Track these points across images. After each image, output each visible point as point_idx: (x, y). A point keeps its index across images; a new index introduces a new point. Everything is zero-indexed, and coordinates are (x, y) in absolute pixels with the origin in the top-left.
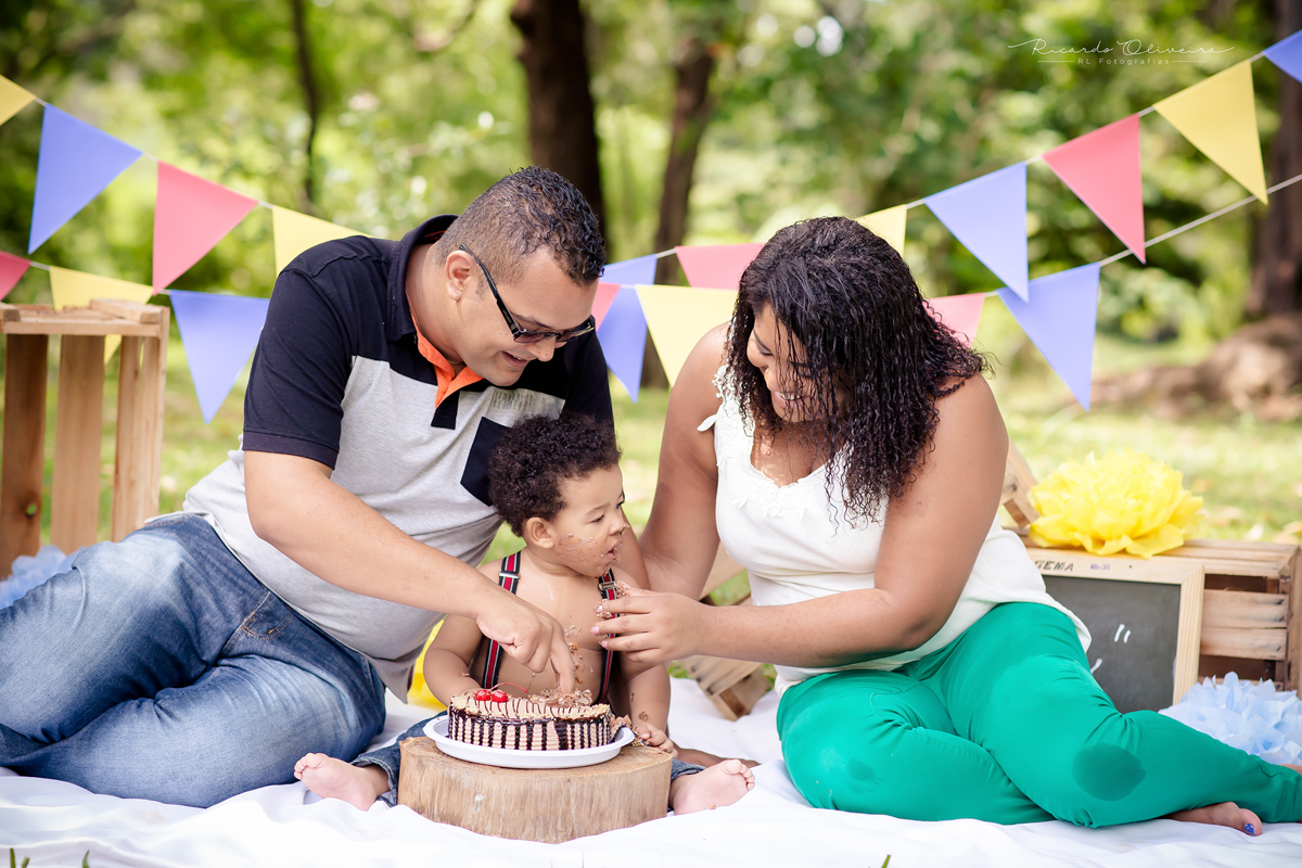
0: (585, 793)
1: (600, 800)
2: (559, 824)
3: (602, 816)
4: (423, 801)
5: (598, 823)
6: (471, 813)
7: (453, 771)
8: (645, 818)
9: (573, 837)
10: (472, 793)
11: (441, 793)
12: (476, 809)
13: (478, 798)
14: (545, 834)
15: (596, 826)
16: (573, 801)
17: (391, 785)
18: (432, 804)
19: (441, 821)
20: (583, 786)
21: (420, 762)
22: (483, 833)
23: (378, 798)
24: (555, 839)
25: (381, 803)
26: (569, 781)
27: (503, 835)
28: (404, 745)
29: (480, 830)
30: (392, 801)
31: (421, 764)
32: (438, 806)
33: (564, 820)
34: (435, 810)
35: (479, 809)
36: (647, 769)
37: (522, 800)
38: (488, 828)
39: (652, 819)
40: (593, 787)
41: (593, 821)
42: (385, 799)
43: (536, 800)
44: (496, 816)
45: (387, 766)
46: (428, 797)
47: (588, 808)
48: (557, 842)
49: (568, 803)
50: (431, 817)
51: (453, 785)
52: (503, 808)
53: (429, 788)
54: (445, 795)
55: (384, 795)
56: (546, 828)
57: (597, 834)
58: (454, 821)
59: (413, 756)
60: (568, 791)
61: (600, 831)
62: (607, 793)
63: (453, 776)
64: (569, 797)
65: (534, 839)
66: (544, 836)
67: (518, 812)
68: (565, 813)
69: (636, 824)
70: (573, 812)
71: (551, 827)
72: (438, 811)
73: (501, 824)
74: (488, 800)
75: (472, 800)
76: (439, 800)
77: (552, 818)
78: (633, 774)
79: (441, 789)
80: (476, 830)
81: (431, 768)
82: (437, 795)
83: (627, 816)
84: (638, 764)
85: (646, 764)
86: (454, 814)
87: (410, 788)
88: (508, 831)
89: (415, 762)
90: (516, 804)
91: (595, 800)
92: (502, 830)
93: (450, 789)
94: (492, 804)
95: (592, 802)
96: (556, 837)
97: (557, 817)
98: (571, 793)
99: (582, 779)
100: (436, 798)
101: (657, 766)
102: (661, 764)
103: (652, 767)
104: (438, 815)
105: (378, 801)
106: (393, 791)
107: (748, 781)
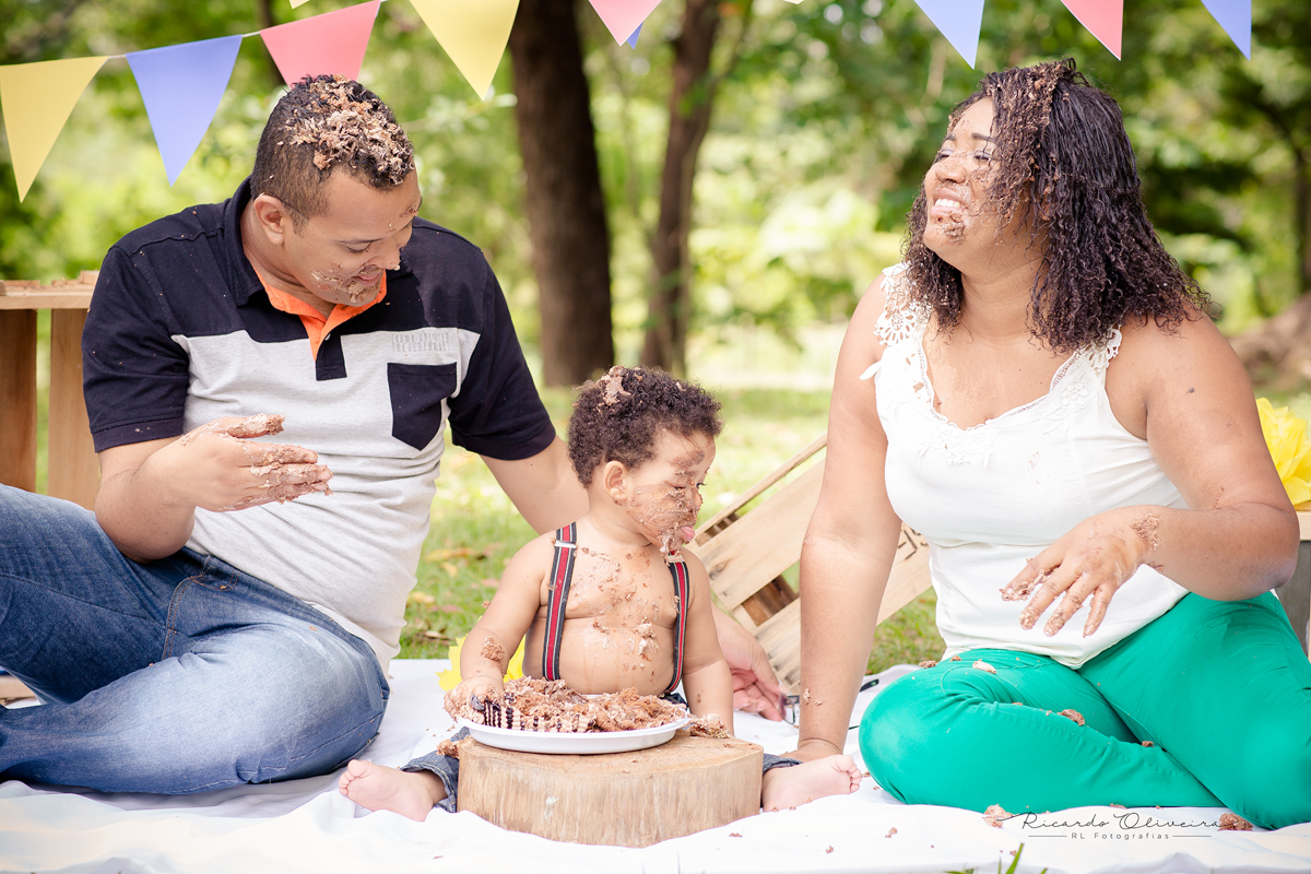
0: (670, 790)
1: (686, 797)
2: (642, 826)
3: (689, 815)
4: (486, 807)
5: (687, 824)
6: (543, 818)
7: (521, 772)
8: (737, 816)
9: (658, 839)
10: (543, 796)
11: (507, 798)
12: (548, 813)
13: (550, 801)
14: (627, 838)
15: (683, 826)
16: (656, 799)
17: (448, 792)
18: (497, 810)
19: (509, 829)
20: (667, 782)
21: (482, 764)
22: (557, 839)
23: (435, 805)
24: (638, 843)
26: (651, 777)
27: (581, 841)
28: (464, 745)
29: (554, 836)
30: (451, 809)
31: (483, 766)
32: (505, 812)
33: (648, 822)
34: (501, 817)
35: (551, 813)
36: (737, 761)
37: (600, 802)
38: (562, 834)
39: (744, 816)
40: (679, 783)
41: (680, 822)
42: (442, 806)
43: (616, 800)
44: (571, 820)
45: (442, 770)
46: (492, 802)
47: (673, 807)
48: (640, 846)
49: (651, 802)
50: (497, 823)
51: (520, 788)
52: (579, 811)
53: (493, 793)
54: (511, 800)
55: (442, 802)
56: (628, 831)
57: (685, 835)
58: (525, 828)
59: (474, 757)
60: (651, 789)
61: (689, 832)
62: (694, 790)
63: (520, 778)
64: (651, 795)
65: (615, 844)
66: (626, 841)
67: (595, 814)
68: (649, 814)
69: (728, 823)
70: (657, 812)
71: (633, 830)
72: (505, 818)
73: (578, 829)
74: (561, 802)
75: (542, 803)
76: (505, 804)
77: (634, 819)
78: (721, 767)
79: (507, 793)
80: (549, 837)
81: (494, 770)
82: (502, 799)
83: (717, 815)
84: (727, 757)
85: (735, 756)
86: (522, 819)
87: (471, 794)
88: (585, 836)
89: (474, 764)
90: (593, 806)
91: (682, 798)
92: (580, 834)
93: (517, 792)
94: (566, 806)
95: (678, 800)
96: (640, 841)
97: (640, 818)
98: (654, 791)
99: (665, 774)
100: (502, 803)
101: (747, 758)
102: (753, 756)
103: (743, 760)
104: (505, 822)
105: (434, 809)
106: (452, 797)
107: (855, 782)
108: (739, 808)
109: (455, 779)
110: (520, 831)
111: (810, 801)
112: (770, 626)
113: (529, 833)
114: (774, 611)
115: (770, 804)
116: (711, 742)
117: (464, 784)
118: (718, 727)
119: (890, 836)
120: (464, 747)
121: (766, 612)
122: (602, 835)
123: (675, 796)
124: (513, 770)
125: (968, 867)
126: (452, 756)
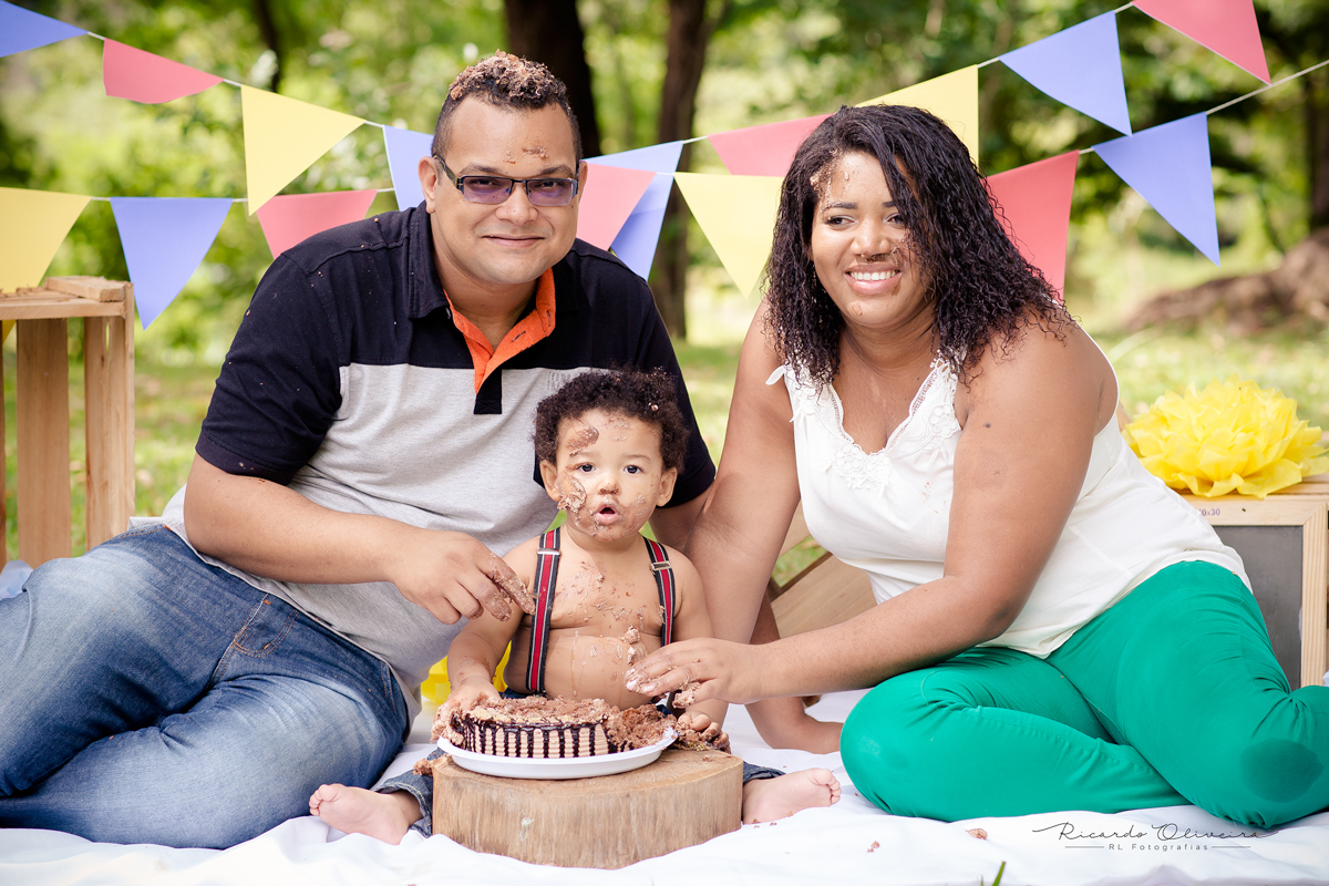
0: (647, 808)
1: (664, 815)
2: (620, 846)
3: (667, 833)
4: (462, 829)
5: (664, 843)
6: (519, 839)
7: (495, 793)
8: (718, 832)
9: (636, 859)
10: (518, 817)
11: (482, 819)
12: (524, 835)
13: (525, 822)
14: (605, 859)
15: (662, 845)
16: (633, 818)
17: (424, 812)
18: (472, 831)
19: (485, 851)
20: (644, 801)
21: (456, 785)
22: (534, 862)
23: (410, 827)
24: (615, 864)
26: (628, 796)
27: (557, 863)
29: (530, 858)
30: (426, 830)
31: (457, 788)
32: (480, 833)
33: (625, 841)
34: (477, 839)
35: (527, 835)
36: (715, 776)
37: (576, 822)
38: (539, 856)
39: (724, 832)
40: (656, 801)
41: (658, 841)
42: (418, 827)
43: (592, 820)
44: (547, 842)
45: (418, 790)
46: (468, 824)
47: (651, 826)
48: (618, 867)
49: (628, 821)
50: (472, 846)
51: (495, 809)
52: (555, 832)
53: (468, 814)
54: (486, 821)
55: (417, 823)
56: (605, 851)
57: (663, 855)
58: (499, 849)
59: (448, 778)
60: (628, 808)
61: (668, 851)
62: (672, 808)
63: (494, 799)
64: (629, 814)
65: (592, 866)
66: (604, 863)
67: (572, 835)
68: (626, 833)
69: (707, 840)
70: (635, 831)
71: (610, 850)
72: (480, 839)
73: (554, 850)
74: (536, 823)
75: (518, 825)
76: (480, 826)
77: (612, 839)
78: (700, 783)
79: (482, 814)
80: (525, 860)
81: (469, 790)
82: (478, 820)
83: (696, 832)
84: (706, 772)
85: (714, 771)
86: (498, 841)
87: (446, 814)
88: (562, 858)
89: (448, 785)
90: (569, 827)
91: (660, 816)
92: (556, 857)
93: (492, 814)
94: (542, 826)
95: (655, 818)
96: (618, 861)
97: (617, 838)
98: (631, 810)
99: (642, 793)
100: (477, 825)
101: (726, 772)
102: (732, 770)
103: (721, 774)
104: (481, 844)
105: (410, 831)
106: (428, 818)
107: (834, 793)
108: (719, 824)
109: (430, 799)
110: (496, 853)
111: (791, 814)
113: (505, 855)
115: (749, 818)
116: (689, 756)
117: (439, 805)
118: (697, 739)
119: (872, 851)
120: (439, 768)
122: (579, 857)
123: (652, 814)
124: (487, 791)
126: (427, 776)
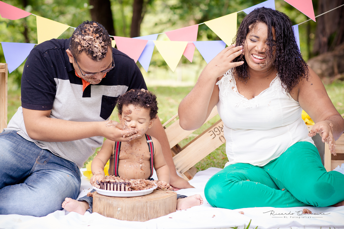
0: (152, 205)
1: (156, 207)
2: (144, 216)
3: (157, 212)
4: (101, 211)
5: (157, 215)
6: (117, 214)
7: (110, 201)
8: (170, 212)
9: (149, 219)
10: (117, 208)
11: (107, 208)
12: (118, 212)
13: (119, 209)
14: (140, 219)
15: (156, 216)
16: (148, 208)
17: (90, 207)
18: (104, 212)
19: (107, 217)
20: (151, 203)
21: (99, 199)
22: (121, 220)
23: (86, 210)
24: (143, 220)
25: (88, 212)
26: (147, 202)
27: (128, 220)
28: (94, 194)
29: (120, 219)
30: (91, 211)
31: (100, 200)
32: (106, 212)
33: (146, 214)
34: (105, 214)
35: (119, 213)
36: (170, 197)
37: (133, 209)
38: (123, 218)
39: (172, 212)
40: (154, 204)
41: (155, 214)
42: (88, 211)
43: (137, 209)
44: (125, 214)
45: (88, 200)
46: (103, 210)
47: (153, 210)
48: (144, 221)
49: (147, 209)
50: (104, 215)
51: (110, 205)
52: (127, 212)
53: (103, 207)
54: (108, 209)
55: (88, 210)
56: (141, 217)
57: (156, 218)
58: (112, 216)
59: (97, 197)
60: (147, 205)
61: (157, 217)
62: (159, 205)
63: (110, 203)
64: (147, 207)
65: (137, 221)
67: (132, 212)
68: (146, 212)
69: (168, 214)
70: (149, 212)
71: (142, 217)
72: (106, 214)
73: (127, 217)
74: (122, 209)
75: (117, 210)
76: (106, 210)
77: (142, 214)
78: (166, 199)
79: (107, 207)
80: (119, 219)
81: (103, 201)
82: (105, 209)
83: (165, 212)
84: (167, 196)
85: (170, 196)
86: (111, 214)
87: (96, 207)
88: (129, 219)
89: (97, 199)
90: (131, 210)
91: (155, 208)
92: (127, 218)
93: (110, 207)
94: (123, 211)
95: (154, 208)
96: (144, 220)
97: (144, 213)
98: (148, 206)
99: (151, 201)
100: (105, 210)
101: (173, 196)
102: (174, 195)
103: (172, 196)
104: (106, 215)
105: (87, 212)
106: (91, 208)
107: (202, 202)
108: (171, 210)
109: (92, 203)
110: (111, 217)
111: (190, 208)
112: (175, 158)
113: (113, 218)
114: (177, 153)
115: (179, 209)
116: (162, 192)
117: (95, 205)
119: (213, 217)
120: (94, 195)
121: (174, 154)
122: (134, 218)
123: (153, 207)
124: (108, 201)
125: (236, 226)
126: (91, 197)
